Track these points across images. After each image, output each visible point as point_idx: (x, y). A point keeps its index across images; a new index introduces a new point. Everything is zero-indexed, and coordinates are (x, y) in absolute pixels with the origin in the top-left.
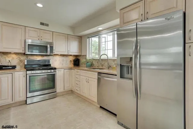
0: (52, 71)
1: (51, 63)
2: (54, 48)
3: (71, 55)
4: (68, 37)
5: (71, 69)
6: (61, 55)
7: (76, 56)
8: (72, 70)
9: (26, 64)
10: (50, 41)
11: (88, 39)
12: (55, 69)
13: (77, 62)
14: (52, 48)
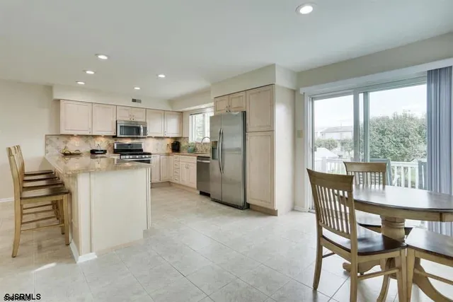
0: (147, 156)
1: (143, 148)
2: (148, 129)
3: (168, 138)
4: (164, 114)
5: (168, 155)
6: (155, 137)
7: (176, 138)
8: (170, 157)
9: (115, 148)
10: (143, 120)
11: (190, 117)
12: (149, 154)
13: (176, 147)
14: (145, 129)
